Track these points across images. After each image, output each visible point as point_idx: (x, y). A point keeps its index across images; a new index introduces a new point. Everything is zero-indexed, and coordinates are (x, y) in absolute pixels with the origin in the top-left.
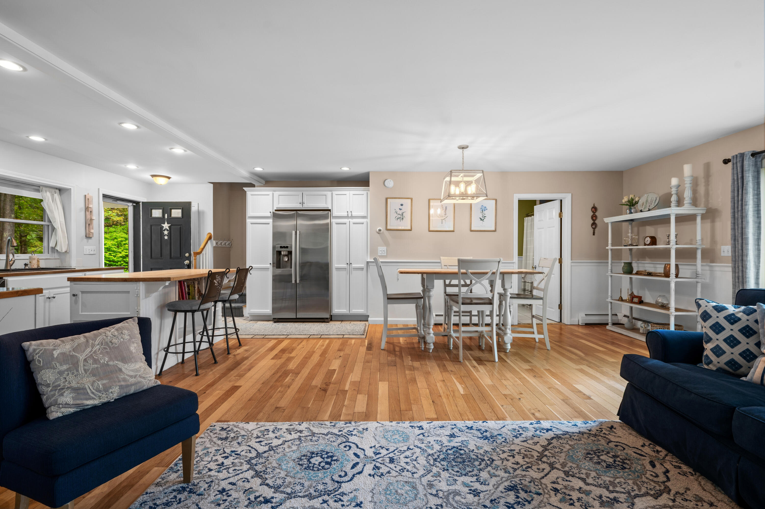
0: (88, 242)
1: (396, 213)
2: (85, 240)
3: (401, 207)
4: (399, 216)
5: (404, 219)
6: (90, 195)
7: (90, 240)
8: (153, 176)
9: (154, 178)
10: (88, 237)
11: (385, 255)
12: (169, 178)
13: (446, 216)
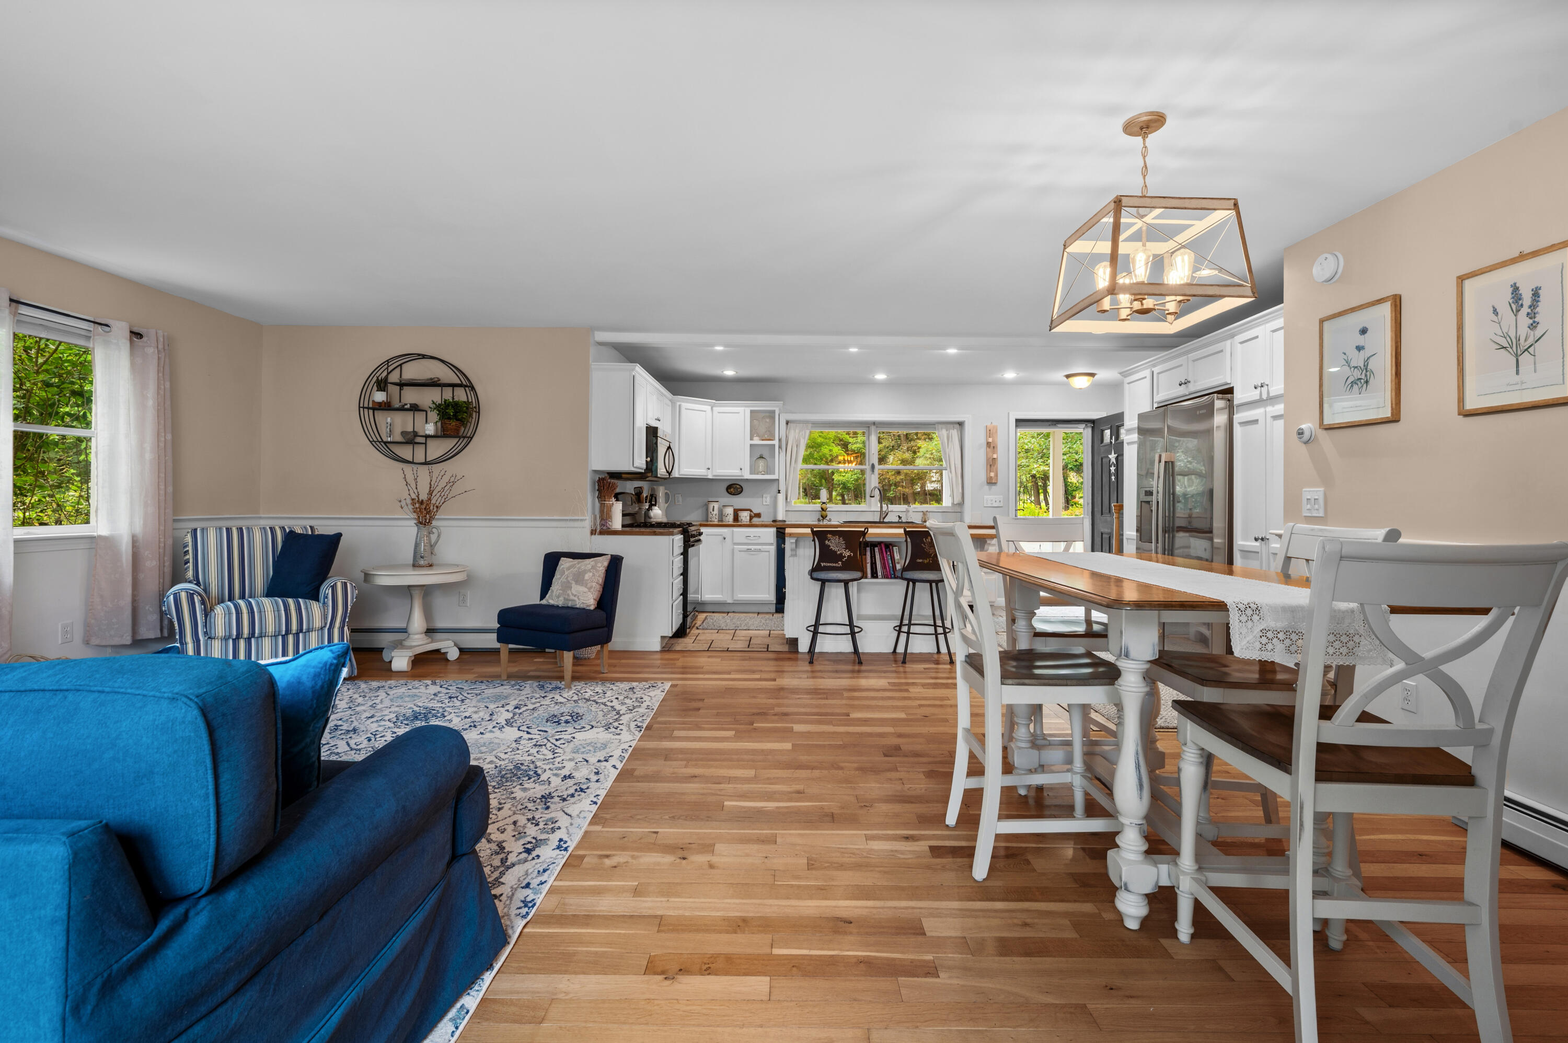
0: (990, 489)
1: (1348, 362)
2: (987, 487)
3: (1361, 340)
4: (1357, 374)
5: (1371, 381)
6: (994, 424)
7: (994, 487)
8: (1068, 376)
9: (1070, 379)
10: (991, 482)
11: (1321, 514)
12: (1092, 375)
13: (1539, 332)
